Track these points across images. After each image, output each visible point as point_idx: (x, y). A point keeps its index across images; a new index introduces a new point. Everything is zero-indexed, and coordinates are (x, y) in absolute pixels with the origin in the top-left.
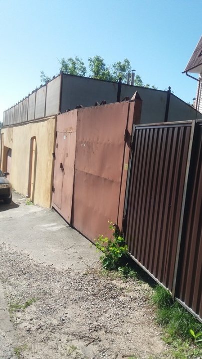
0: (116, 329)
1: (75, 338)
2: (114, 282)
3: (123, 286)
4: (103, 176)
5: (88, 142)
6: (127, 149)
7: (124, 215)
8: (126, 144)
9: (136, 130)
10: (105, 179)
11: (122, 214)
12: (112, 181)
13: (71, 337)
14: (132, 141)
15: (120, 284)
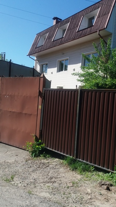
0: (58, 176)
1: (46, 183)
2: (42, 161)
3: (47, 161)
4: (24, 112)
5: (10, 95)
6: (40, 99)
7: (40, 130)
8: (39, 97)
9: (45, 91)
10: (26, 114)
11: (39, 129)
12: (31, 115)
13: (44, 184)
14: (43, 96)
15: (45, 161)
